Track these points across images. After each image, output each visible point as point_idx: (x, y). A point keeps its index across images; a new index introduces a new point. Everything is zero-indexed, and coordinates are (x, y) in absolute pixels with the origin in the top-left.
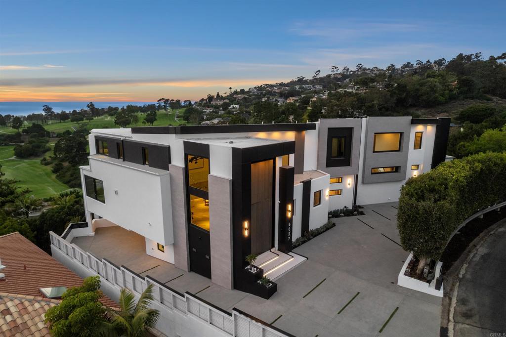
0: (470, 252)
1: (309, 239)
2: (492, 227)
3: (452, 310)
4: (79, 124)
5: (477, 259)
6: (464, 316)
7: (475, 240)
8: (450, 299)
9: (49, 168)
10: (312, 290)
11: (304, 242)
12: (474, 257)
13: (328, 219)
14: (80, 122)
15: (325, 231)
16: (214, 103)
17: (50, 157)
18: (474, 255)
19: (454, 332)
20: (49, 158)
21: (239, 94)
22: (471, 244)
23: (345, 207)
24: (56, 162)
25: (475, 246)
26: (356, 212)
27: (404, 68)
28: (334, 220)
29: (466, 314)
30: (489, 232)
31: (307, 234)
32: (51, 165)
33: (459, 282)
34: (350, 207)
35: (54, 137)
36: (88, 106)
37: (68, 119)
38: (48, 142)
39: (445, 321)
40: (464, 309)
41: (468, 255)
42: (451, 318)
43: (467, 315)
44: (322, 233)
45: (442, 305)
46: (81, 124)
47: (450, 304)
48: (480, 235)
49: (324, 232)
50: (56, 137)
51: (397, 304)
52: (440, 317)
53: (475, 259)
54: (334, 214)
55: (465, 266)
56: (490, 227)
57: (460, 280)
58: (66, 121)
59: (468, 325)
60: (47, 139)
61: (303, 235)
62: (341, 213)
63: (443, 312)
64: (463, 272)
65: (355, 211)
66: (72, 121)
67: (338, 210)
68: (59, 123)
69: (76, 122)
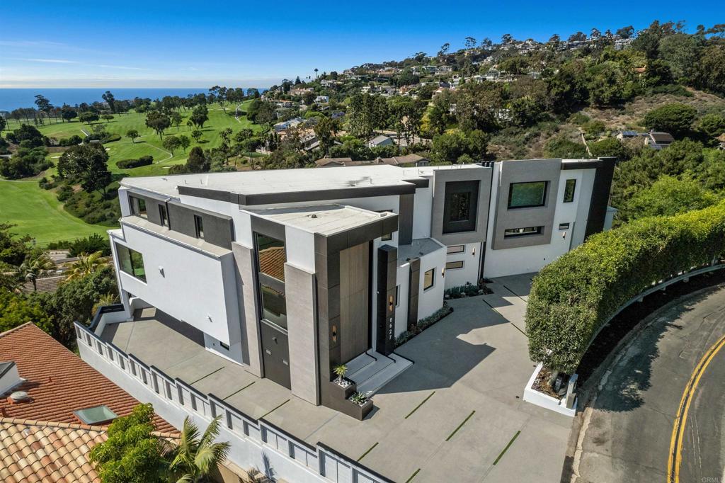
0: (617, 353)
1: (418, 333)
2: (650, 316)
3: (583, 433)
4: (92, 124)
5: (623, 364)
6: (595, 443)
7: (627, 336)
8: (583, 419)
9: (53, 194)
10: (417, 408)
11: (411, 337)
12: (620, 360)
13: (444, 302)
14: (93, 122)
15: (440, 319)
16: (292, 93)
17: (53, 176)
18: (622, 358)
19: (580, 462)
20: (52, 179)
21: (328, 79)
22: (620, 343)
23: (468, 283)
24: (62, 185)
25: (625, 344)
26: (482, 290)
27: (572, 41)
28: (452, 303)
29: (598, 439)
30: (646, 323)
31: (415, 326)
32: (54, 190)
33: (598, 396)
34: (475, 283)
35: (56, 146)
36: (104, 97)
37: (74, 117)
38: (46, 154)
39: (572, 449)
40: (597, 432)
41: (615, 357)
42: (579, 444)
43: (599, 441)
44: (434, 323)
45: (572, 427)
46: (95, 126)
47: (581, 426)
48: (634, 328)
49: (437, 321)
50: (59, 145)
51: (519, 427)
52: (567, 443)
53: (621, 364)
54: (452, 294)
55: (609, 373)
56: (649, 316)
57: (599, 393)
58: (72, 120)
59: (598, 453)
60: (46, 148)
61: (409, 329)
62: (461, 291)
63: (572, 437)
64: (604, 382)
65: (480, 287)
66: (82, 120)
67: (458, 288)
68: (61, 123)
69: (87, 123)
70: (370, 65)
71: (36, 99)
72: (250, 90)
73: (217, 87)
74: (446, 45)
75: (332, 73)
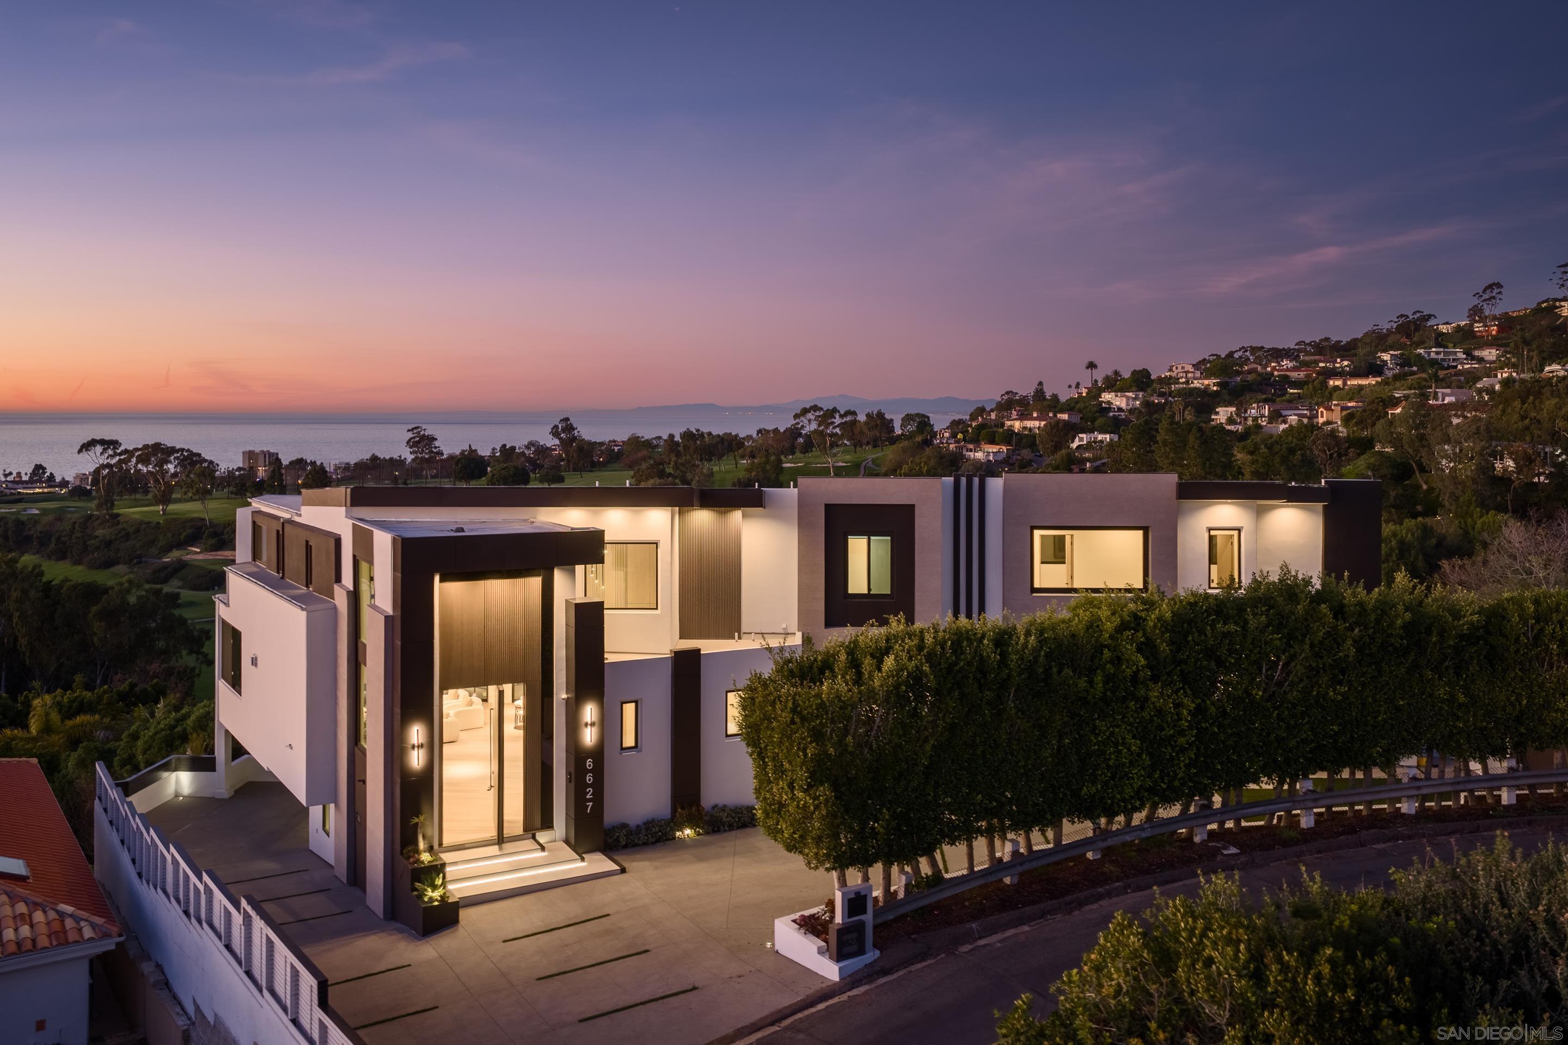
3: (821, 1006)
10: (544, 932)
21: (1122, 390)
42: (790, 1019)
47: (831, 996)
61: (674, 814)
70: (1254, 350)
71: (410, 435)
72: (908, 418)
73: (815, 408)
74: (1490, 287)
75: (1134, 372)
